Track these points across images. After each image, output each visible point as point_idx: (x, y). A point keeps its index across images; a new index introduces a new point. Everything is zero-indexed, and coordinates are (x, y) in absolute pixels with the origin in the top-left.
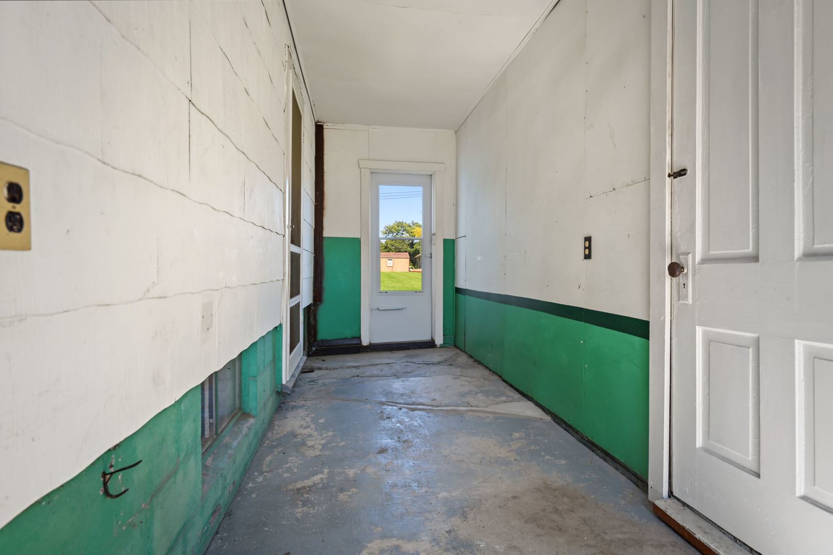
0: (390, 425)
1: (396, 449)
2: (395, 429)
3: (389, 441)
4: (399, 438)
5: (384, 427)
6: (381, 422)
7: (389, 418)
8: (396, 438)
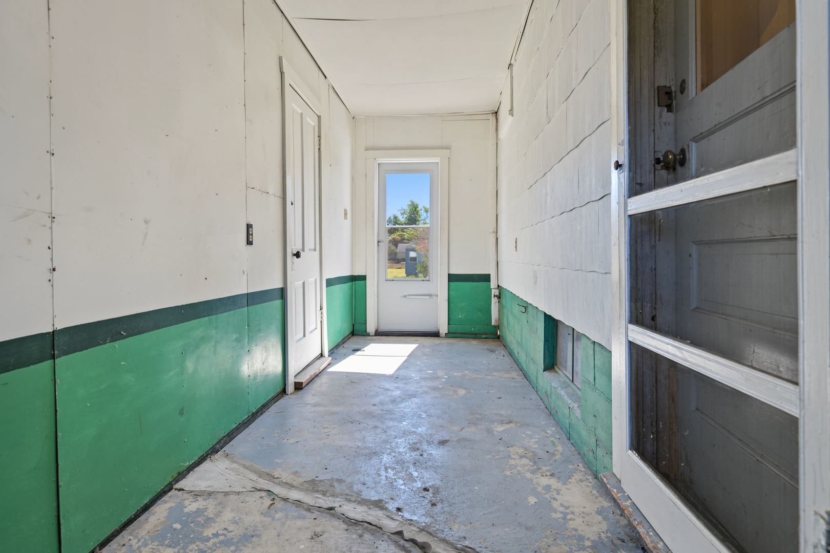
0: (426, 475)
1: (429, 443)
2: (422, 468)
3: (433, 452)
4: (421, 455)
5: (436, 472)
6: (438, 483)
7: (426, 490)
8: (425, 455)
